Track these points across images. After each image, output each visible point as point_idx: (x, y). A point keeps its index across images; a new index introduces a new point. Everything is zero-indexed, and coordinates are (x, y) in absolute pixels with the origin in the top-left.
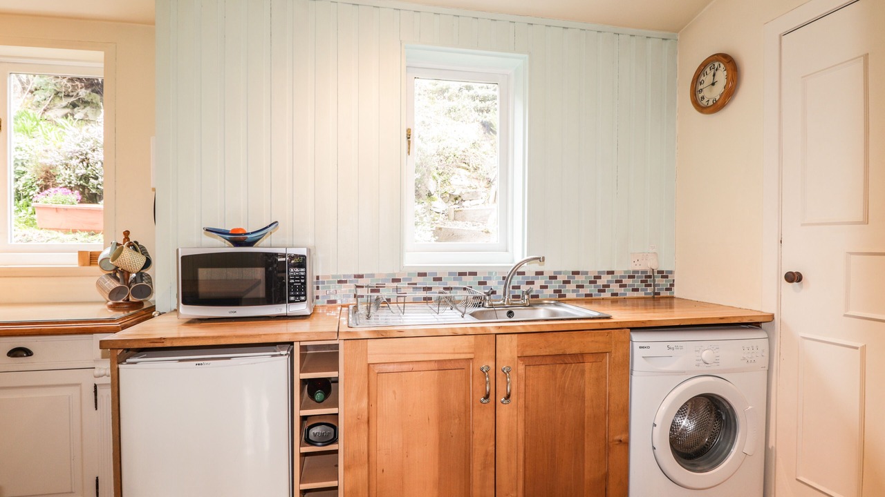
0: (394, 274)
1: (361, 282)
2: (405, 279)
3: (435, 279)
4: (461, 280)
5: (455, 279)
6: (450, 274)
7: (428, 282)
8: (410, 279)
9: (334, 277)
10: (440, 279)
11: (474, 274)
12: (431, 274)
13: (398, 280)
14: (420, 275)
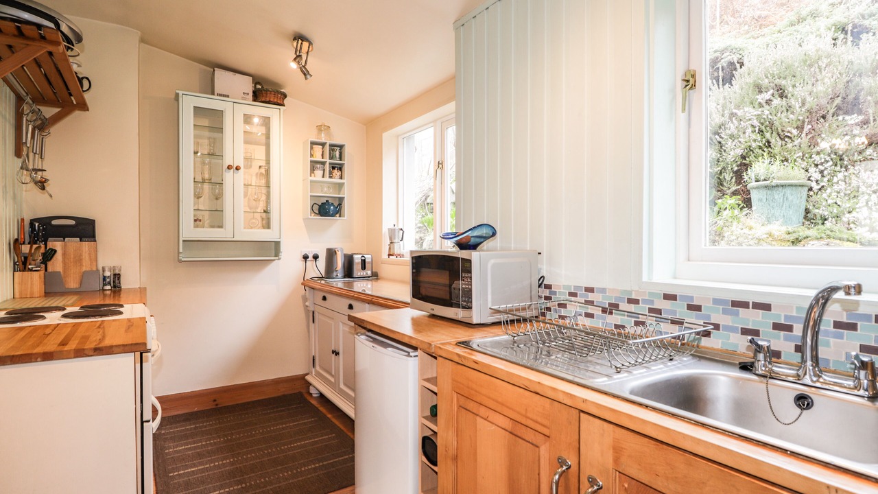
0: (630, 292)
1: (591, 296)
2: (645, 302)
3: (690, 307)
4: (737, 314)
5: (725, 312)
6: (717, 301)
7: (680, 310)
8: (652, 302)
9: (565, 287)
10: (698, 308)
11: (767, 307)
12: (684, 298)
13: (636, 302)
14: (668, 297)
